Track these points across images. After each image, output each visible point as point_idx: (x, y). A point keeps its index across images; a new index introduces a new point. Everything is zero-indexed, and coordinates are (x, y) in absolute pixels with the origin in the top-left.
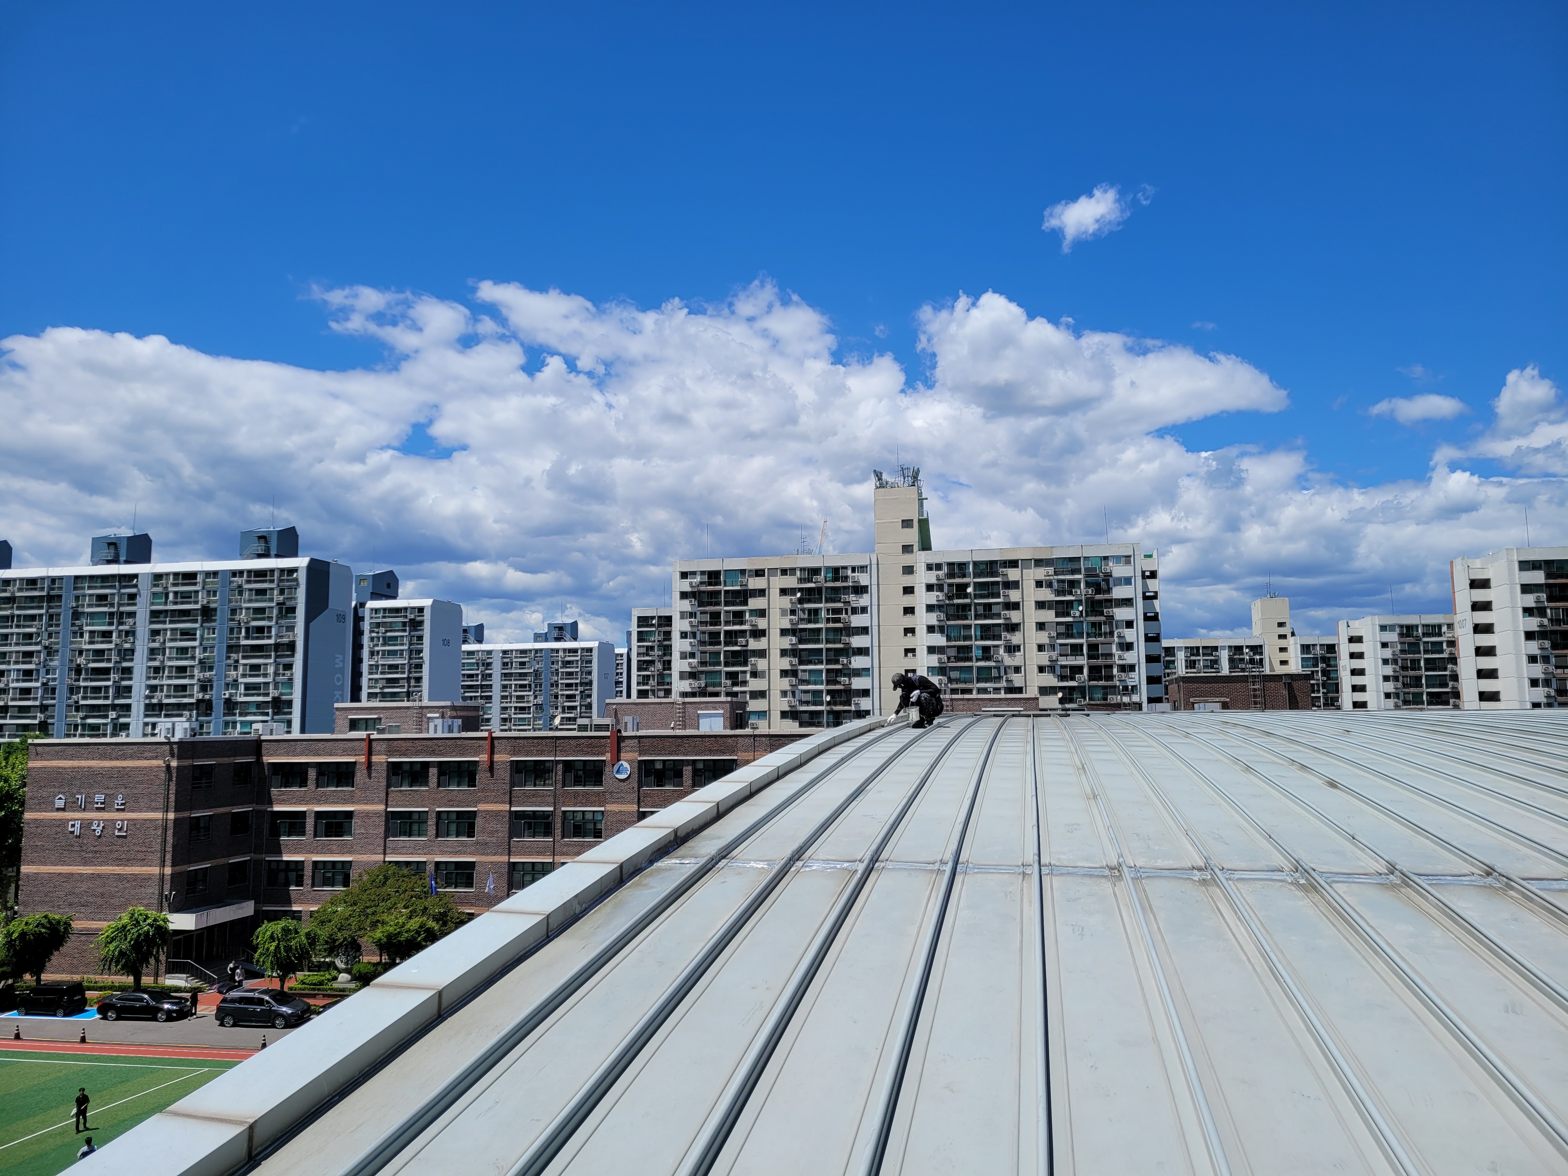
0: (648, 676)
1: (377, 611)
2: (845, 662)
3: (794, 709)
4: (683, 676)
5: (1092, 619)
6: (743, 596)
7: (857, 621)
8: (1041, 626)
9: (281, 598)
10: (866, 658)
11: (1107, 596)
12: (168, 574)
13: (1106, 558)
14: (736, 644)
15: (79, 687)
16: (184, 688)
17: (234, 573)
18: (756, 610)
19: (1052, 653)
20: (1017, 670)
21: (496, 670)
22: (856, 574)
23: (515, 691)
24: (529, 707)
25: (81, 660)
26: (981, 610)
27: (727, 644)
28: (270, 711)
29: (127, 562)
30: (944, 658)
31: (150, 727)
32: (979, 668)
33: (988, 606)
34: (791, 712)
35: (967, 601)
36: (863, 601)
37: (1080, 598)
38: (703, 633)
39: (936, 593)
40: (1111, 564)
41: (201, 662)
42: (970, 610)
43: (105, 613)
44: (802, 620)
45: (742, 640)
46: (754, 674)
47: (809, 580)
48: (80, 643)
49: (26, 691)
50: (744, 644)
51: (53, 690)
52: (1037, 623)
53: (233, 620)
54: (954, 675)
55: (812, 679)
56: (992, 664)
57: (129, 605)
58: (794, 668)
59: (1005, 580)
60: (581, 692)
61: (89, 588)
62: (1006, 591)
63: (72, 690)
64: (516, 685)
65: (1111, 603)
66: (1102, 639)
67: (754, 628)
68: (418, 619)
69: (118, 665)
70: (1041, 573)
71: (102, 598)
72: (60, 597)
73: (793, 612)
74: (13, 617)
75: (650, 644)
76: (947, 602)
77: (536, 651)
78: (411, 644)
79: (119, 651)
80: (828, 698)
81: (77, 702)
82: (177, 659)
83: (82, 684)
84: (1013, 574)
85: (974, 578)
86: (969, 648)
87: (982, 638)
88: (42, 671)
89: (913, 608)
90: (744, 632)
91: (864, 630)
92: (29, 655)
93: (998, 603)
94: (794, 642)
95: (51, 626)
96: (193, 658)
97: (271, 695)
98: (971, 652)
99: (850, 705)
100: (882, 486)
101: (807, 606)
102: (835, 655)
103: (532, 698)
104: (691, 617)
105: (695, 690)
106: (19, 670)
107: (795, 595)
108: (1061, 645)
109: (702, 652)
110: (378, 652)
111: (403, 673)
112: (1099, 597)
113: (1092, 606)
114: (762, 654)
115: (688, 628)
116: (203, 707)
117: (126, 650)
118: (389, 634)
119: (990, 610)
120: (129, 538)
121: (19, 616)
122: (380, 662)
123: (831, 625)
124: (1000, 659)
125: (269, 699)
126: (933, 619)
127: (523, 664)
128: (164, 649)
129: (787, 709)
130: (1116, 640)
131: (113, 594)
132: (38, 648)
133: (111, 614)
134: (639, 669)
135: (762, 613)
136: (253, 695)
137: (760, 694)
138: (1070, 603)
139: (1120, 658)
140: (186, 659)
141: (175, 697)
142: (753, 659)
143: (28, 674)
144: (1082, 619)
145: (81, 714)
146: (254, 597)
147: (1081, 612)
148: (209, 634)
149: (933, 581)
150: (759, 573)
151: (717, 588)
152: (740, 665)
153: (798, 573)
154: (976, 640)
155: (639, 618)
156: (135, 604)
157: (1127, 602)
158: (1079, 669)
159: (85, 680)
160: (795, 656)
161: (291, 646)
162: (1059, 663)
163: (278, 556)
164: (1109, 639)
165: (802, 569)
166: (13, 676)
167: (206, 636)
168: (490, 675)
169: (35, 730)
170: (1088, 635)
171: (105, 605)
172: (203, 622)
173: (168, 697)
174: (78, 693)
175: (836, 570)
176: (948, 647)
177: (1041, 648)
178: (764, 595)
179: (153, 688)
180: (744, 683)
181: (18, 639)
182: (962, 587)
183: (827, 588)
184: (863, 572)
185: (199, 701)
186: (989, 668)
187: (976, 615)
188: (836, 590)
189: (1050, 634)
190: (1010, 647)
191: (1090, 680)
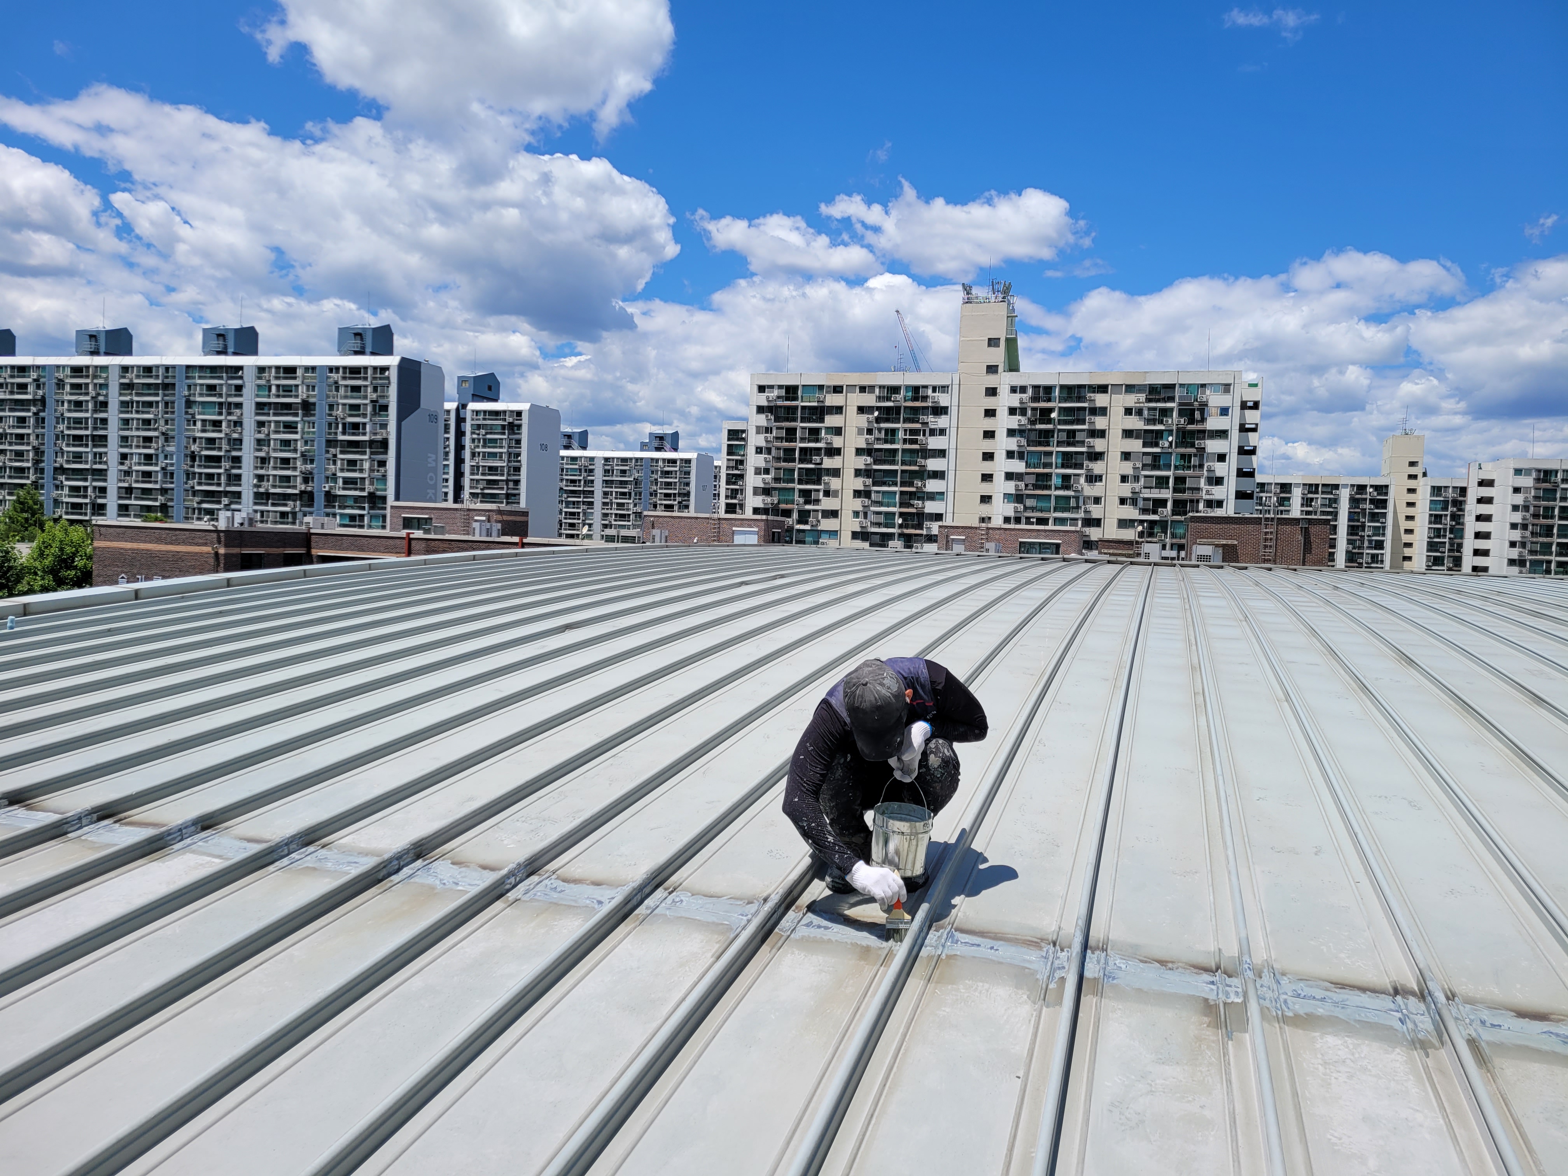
0: (737, 490)
1: (477, 412)
2: (920, 485)
3: (864, 530)
4: (756, 491)
5: (1182, 450)
6: (819, 412)
7: (934, 443)
8: (1126, 456)
9: (374, 396)
10: (941, 481)
11: (1199, 427)
12: (270, 367)
13: (1203, 386)
14: (810, 462)
15: (194, 473)
16: (287, 479)
17: (331, 369)
18: (832, 428)
19: (1136, 485)
20: (1097, 500)
21: (598, 477)
22: (937, 394)
23: (616, 498)
24: (629, 515)
25: (194, 448)
26: (1064, 437)
27: (801, 461)
28: (366, 505)
29: (235, 354)
30: (1022, 485)
31: (259, 514)
32: (1057, 497)
33: (1072, 434)
34: (862, 532)
35: (1050, 426)
36: (942, 422)
37: (1170, 428)
38: (778, 449)
39: (1018, 417)
40: (1208, 392)
41: (303, 455)
42: (1053, 436)
43: (215, 403)
44: (878, 439)
45: (816, 459)
46: (827, 493)
47: (888, 399)
48: (194, 430)
49: (147, 475)
50: (818, 462)
51: (172, 474)
52: (1122, 453)
53: (330, 415)
54: (1030, 503)
55: (886, 500)
56: (1070, 493)
57: (236, 396)
58: (867, 489)
59: (1093, 406)
60: (679, 502)
61: (200, 378)
62: (1093, 418)
63: (189, 475)
64: (616, 492)
65: (1204, 434)
66: (1188, 472)
67: (829, 446)
68: (516, 422)
69: (228, 454)
70: (1131, 400)
71: (211, 388)
72: (174, 385)
73: (870, 431)
74: (132, 403)
75: (739, 458)
76: (1029, 427)
77: (637, 459)
78: (509, 447)
79: (229, 440)
80: (900, 521)
81: (193, 487)
82: (281, 451)
83: (197, 470)
84: (1101, 400)
85: (1060, 402)
86: (1048, 476)
87: (1063, 466)
88: (161, 457)
89: (994, 432)
90: (819, 449)
91: (942, 453)
92: (148, 440)
93: (1083, 430)
94: (868, 462)
95: (167, 413)
96: (295, 450)
97: (367, 490)
98: (1051, 480)
99: (922, 529)
100: (968, 301)
101: (883, 425)
102: (909, 477)
103: (631, 506)
104: (767, 432)
105: (767, 507)
106: (140, 454)
107: (873, 414)
108: (1146, 476)
109: (776, 469)
110: (479, 453)
111: (502, 475)
112: (1191, 427)
113: (1184, 437)
114: (836, 473)
115: (763, 444)
116: (306, 497)
117: (235, 440)
118: (489, 436)
119: (1074, 437)
120: (236, 330)
121: (138, 402)
122: (481, 464)
123: (908, 446)
124: (1080, 489)
125: (365, 494)
126: (1013, 444)
127: (623, 472)
128: (269, 440)
129: (858, 530)
130: (1205, 473)
131: (221, 385)
132: (155, 434)
133: (221, 404)
134: (728, 483)
135: (838, 431)
136: (350, 489)
137: (833, 514)
138: (1159, 434)
139: (1208, 492)
140: (289, 451)
141: (280, 487)
142: (826, 478)
143: (148, 459)
144: (1170, 450)
145: (197, 499)
146: (349, 394)
147: (1171, 443)
148: (309, 427)
149: (1016, 404)
150: (838, 389)
151: (794, 403)
152: (814, 483)
153: (877, 390)
154: (1056, 467)
155: (729, 431)
156: (241, 396)
157: (1222, 434)
158: (1162, 503)
159: (200, 466)
160: (868, 477)
161: (384, 444)
162: (1141, 495)
163: (373, 354)
164: (1197, 473)
165: (881, 387)
166: (135, 459)
167: (306, 430)
168: (592, 481)
169: (157, 512)
170: (1176, 468)
171: (215, 395)
172: (304, 415)
173: (274, 486)
174: (194, 478)
175: (916, 389)
176: (1027, 474)
177: (1124, 479)
178: (841, 413)
179: (260, 478)
180: (817, 501)
181: (138, 424)
182: (1046, 412)
183: (905, 407)
184: (943, 392)
185: (302, 492)
186: (1068, 498)
187: (1058, 442)
188: (915, 410)
189: (1134, 465)
190: (1091, 476)
191: (1173, 515)
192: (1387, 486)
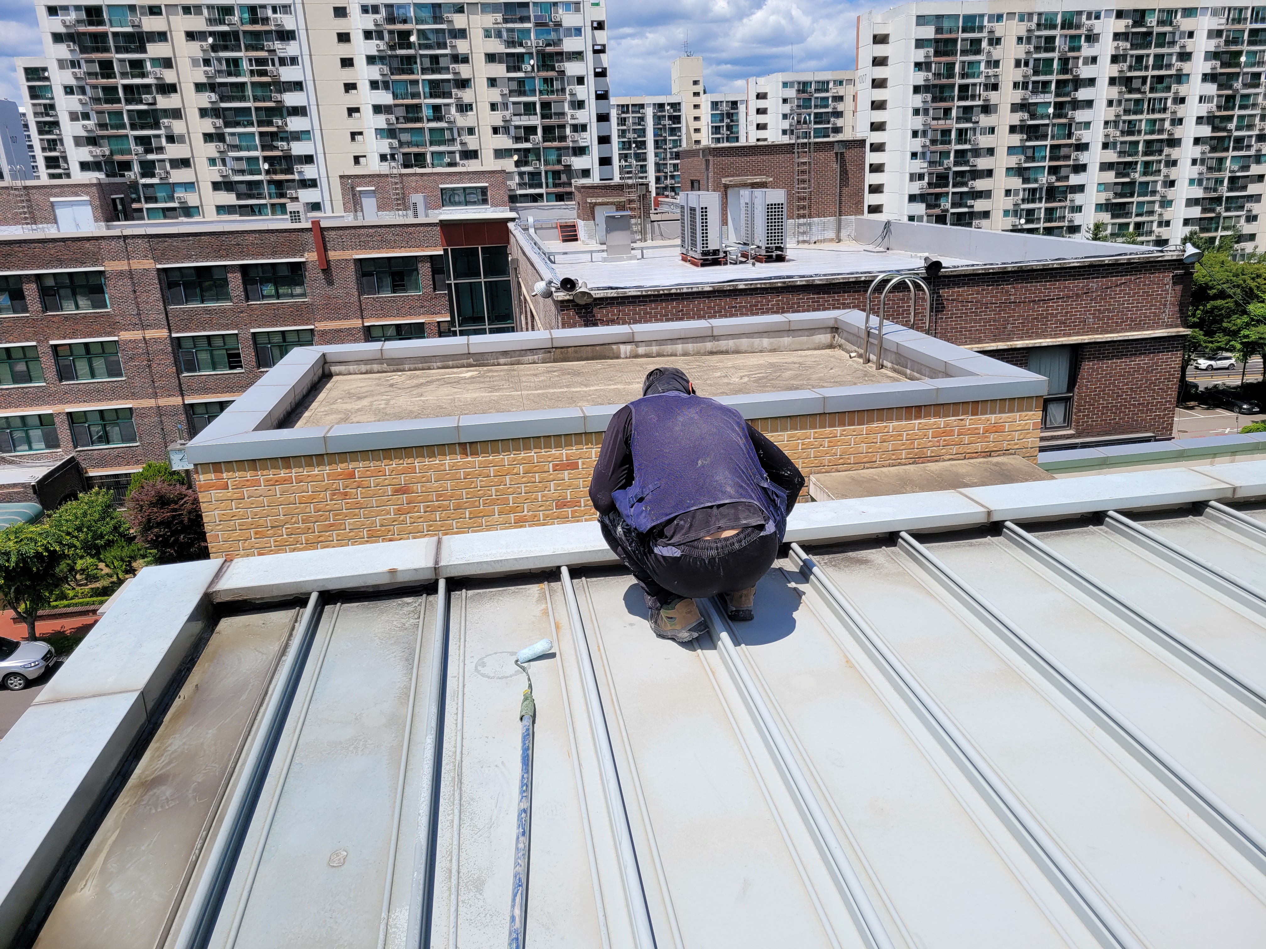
0: (54, 141)
2: (280, 124)
3: (226, 179)
5: (544, 74)
6: (138, 40)
7: (287, 74)
8: (492, 82)
10: (303, 119)
11: (558, 49)
13: (555, 4)
14: (140, 102)
18: (158, 59)
19: (506, 113)
20: (471, 131)
22: (278, 15)
26: (427, 63)
27: (129, 102)
30: (392, 118)
32: (431, 130)
33: (435, 59)
34: (224, 183)
35: (411, 52)
36: (290, 49)
37: (530, 51)
38: (95, 87)
39: (375, 42)
40: (560, 11)
42: (416, 63)
44: (220, 72)
45: (147, 98)
46: (171, 139)
47: (222, 22)
50: (150, 101)
52: (488, 79)
54: (405, 137)
55: (244, 144)
56: (443, 125)
58: (219, 131)
59: (451, 27)
62: (453, 41)
65: (561, 56)
66: (554, 97)
67: (160, 82)
70: (489, 20)
73: (207, 62)
75: (47, 102)
76: (389, 53)
80: (266, 166)
84: (459, 21)
85: (417, 23)
86: (418, 107)
87: (432, 96)
89: (352, 59)
90: (148, 86)
91: (298, 86)
93: (446, 55)
94: (214, 99)
98: (421, 112)
99: (292, 173)
101: (223, 54)
102: (267, 116)
104: (73, 66)
105: (98, 159)
107: (206, 40)
108: (514, 103)
109: (98, 112)
112: (549, 49)
113: (544, 60)
114: (176, 114)
115: (72, 82)
119: (438, 63)
123: (256, 79)
124: (452, 120)
126: (375, 72)
129: (219, 179)
130: (568, 97)
134: (41, 132)
137: (184, 163)
138: (520, 57)
139: (572, 117)
142: (166, 121)
144: (533, 75)
147: (533, 66)
149: (371, 27)
150: (155, 10)
151: (101, 29)
152: (151, 128)
153: (205, 11)
154: (425, 98)
155: (26, 70)
157: (578, 56)
158: (531, 130)
160: (218, 116)
162: (513, 123)
164: (560, 97)
165: (210, 7)
170: (541, 93)
175: (253, 9)
176: (396, 106)
177: (494, 107)
178: (166, 40)
180: (160, 149)
182: (405, 35)
183: (245, 32)
184: (286, 13)
186: (442, 130)
187: (423, 69)
188: (256, 35)
189: (502, 91)
190: (461, 105)
191: (544, 141)
192: (679, 104)
